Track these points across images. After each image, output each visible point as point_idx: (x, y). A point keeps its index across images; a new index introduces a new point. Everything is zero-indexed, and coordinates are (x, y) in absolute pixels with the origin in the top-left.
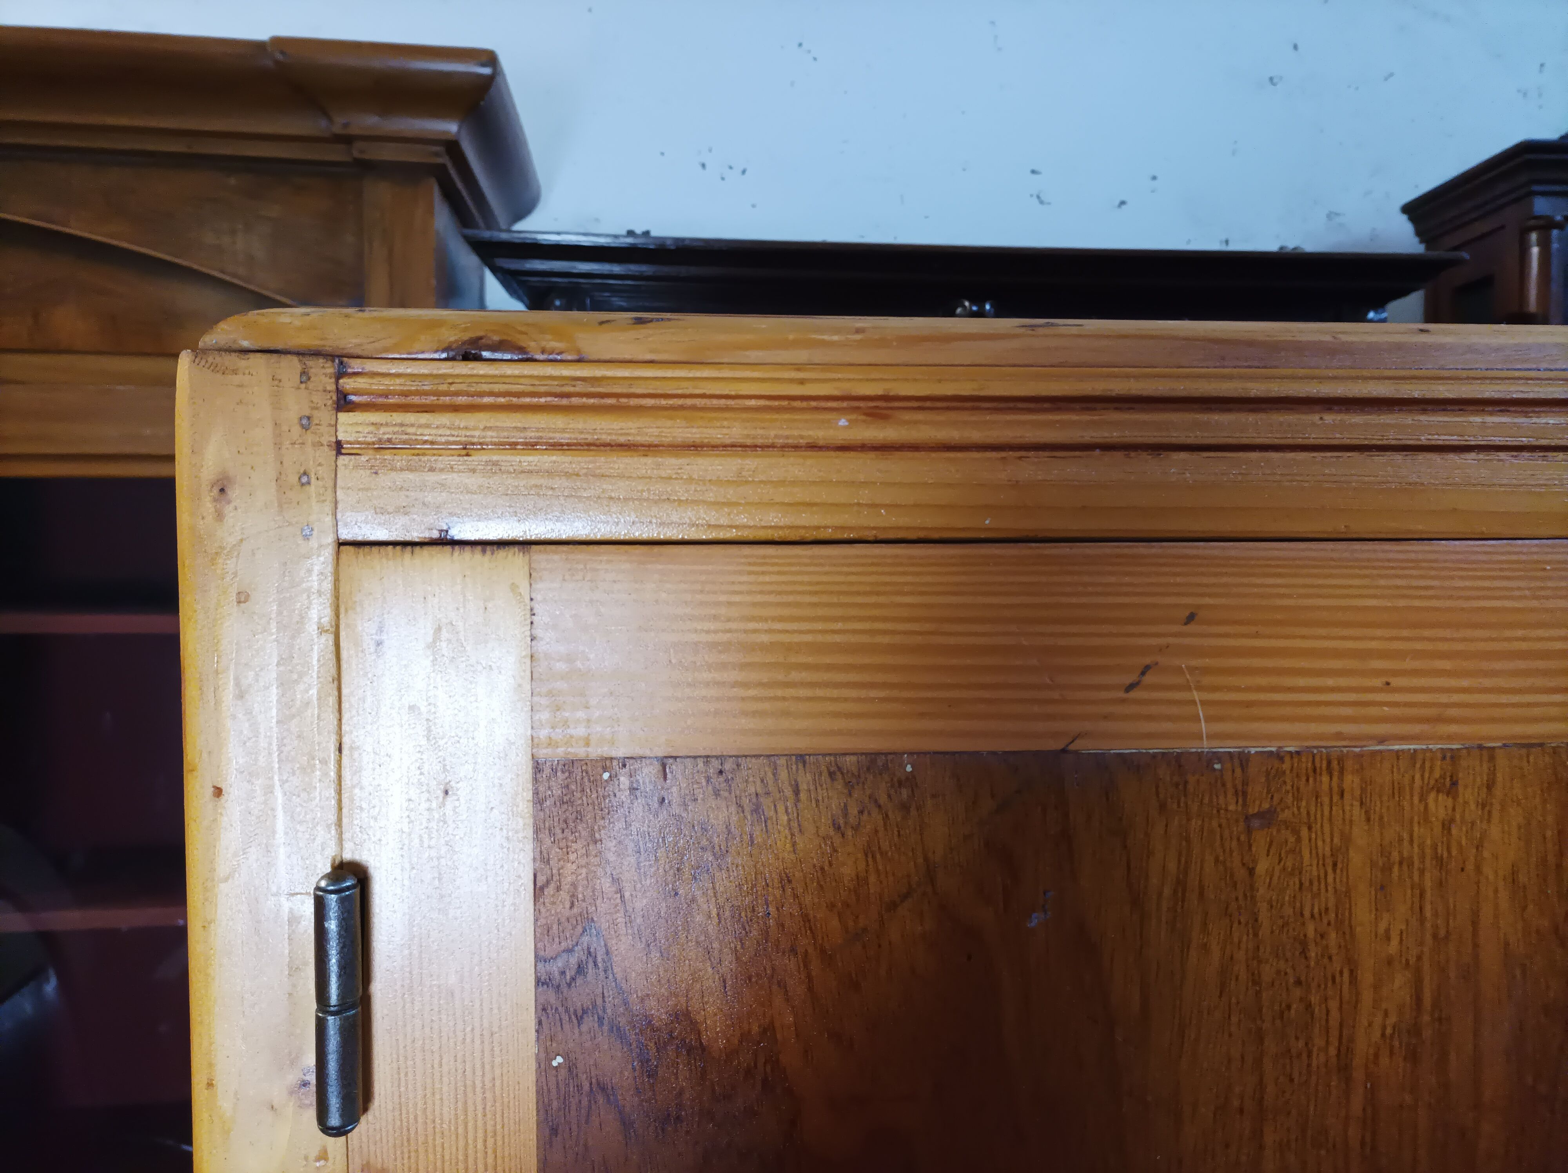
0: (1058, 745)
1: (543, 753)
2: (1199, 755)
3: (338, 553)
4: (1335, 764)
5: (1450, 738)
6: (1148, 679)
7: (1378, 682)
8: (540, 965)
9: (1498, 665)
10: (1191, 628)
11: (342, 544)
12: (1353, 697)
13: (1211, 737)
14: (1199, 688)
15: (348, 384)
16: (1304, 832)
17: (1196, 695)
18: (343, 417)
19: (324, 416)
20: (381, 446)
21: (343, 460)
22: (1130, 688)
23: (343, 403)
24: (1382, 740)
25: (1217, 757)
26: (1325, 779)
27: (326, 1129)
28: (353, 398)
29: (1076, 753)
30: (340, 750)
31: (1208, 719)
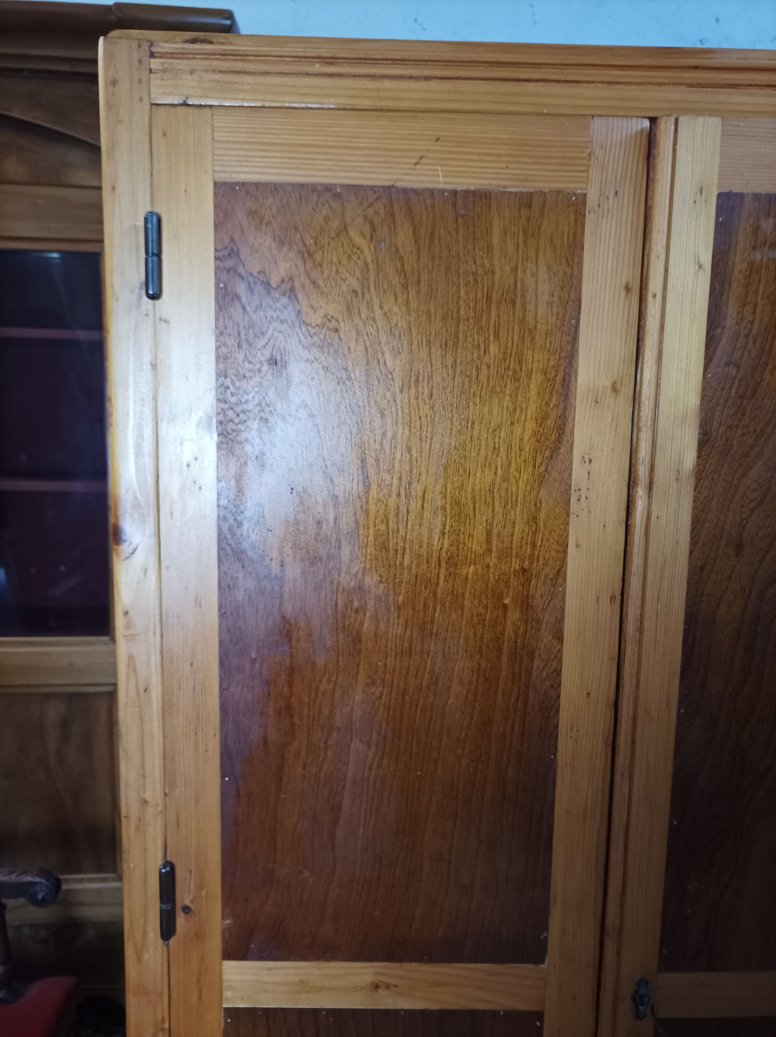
0: (390, 183)
1: (217, 180)
2: (440, 190)
3: (151, 107)
4: (488, 196)
5: (529, 187)
6: (423, 161)
7: (504, 165)
8: (217, 253)
9: (549, 161)
10: (438, 143)
11: (152, 104)
12: (494, 171)
13: (445, 183)
14: (440, 165)
15: (154, 49)
16: (476, 219)
17: (439, 168)
18: (153, 60)
19: (146, 59)
20: (164, 71)
21: (152, 75)
22: (416, 164)
23: (152, 55)
24: (505, 187)
25: (445, 190)
26: (484, 201)
27: (148, 296)
28: (155, 55)
29: (396, 187)
30: (152, 175)
31: (443, 176)
